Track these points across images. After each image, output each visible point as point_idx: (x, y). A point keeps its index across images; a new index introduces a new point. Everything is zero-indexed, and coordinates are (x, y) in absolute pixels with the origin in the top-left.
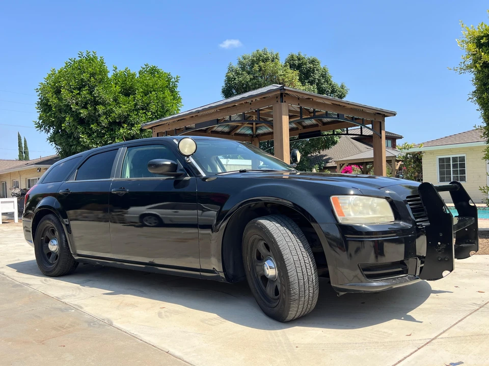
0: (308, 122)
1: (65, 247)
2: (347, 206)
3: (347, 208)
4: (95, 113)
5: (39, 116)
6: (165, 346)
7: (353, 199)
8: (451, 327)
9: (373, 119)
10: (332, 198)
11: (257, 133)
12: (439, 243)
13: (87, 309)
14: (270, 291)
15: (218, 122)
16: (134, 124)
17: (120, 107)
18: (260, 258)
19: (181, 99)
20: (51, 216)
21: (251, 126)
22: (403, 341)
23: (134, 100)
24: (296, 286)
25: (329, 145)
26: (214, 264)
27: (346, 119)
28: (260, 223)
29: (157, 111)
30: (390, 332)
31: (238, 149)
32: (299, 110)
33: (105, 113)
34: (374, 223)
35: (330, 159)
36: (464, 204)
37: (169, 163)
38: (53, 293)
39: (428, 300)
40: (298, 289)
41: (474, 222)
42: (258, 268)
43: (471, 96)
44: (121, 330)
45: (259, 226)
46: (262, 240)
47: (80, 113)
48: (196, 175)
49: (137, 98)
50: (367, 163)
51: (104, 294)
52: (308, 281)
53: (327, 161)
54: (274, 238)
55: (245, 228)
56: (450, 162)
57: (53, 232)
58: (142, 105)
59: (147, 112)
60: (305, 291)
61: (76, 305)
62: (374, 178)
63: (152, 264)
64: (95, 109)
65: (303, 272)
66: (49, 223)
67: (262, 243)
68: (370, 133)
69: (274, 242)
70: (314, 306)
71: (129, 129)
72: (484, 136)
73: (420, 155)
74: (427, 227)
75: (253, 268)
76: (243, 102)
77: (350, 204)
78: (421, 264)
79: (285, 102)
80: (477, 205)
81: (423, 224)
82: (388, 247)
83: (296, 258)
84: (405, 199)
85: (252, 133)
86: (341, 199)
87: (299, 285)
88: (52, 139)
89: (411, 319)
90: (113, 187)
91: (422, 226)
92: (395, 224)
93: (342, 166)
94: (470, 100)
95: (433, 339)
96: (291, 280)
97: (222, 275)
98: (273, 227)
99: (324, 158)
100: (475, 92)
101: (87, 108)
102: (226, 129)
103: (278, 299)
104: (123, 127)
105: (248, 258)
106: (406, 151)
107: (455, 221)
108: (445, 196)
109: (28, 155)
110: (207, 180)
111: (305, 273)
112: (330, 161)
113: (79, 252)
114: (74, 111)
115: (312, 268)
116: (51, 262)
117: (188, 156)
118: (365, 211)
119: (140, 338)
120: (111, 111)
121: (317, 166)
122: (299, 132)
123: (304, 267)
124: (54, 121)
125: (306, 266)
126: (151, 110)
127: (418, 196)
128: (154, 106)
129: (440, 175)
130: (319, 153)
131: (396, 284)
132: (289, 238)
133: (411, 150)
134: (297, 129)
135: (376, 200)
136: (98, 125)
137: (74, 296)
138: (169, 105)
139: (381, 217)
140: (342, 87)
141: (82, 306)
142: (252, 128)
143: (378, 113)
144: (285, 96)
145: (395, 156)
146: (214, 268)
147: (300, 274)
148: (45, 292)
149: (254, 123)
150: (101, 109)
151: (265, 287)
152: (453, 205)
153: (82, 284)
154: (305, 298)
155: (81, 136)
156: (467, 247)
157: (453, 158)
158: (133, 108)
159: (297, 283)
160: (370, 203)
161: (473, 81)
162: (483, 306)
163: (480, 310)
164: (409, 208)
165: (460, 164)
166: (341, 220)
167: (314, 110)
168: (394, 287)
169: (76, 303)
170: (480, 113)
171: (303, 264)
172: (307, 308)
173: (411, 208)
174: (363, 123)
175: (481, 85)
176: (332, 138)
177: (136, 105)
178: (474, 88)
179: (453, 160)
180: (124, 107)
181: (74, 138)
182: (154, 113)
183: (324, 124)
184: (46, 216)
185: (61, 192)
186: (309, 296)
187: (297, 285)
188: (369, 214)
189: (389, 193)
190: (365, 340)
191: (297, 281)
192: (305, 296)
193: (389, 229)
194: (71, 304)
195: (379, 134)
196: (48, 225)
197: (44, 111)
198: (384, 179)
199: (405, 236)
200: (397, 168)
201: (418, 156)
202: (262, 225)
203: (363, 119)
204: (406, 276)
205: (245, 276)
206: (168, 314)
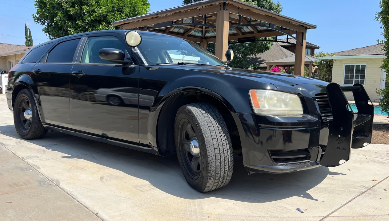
0: (246, 29)
1: (36, 116)
2: (262, 99)
3: (263, 101)
4: (81, 11)
5: (37, 11)
6: (96, 209)
7: (269, 93)
8: (341, 207)
9: (298, 30)
10: (251, 92)
11: (206, 36)
12: (339, 136)
13: (43, 170)
14: (194, 165)
15: (172, 23)
16: (111, 23)
17: (101, 8)
18: (188, 138)
19: (150, 5)
20: (26, 91)
21: (201, 29)
22: (299, 217)
23: (112, 3)
24: (213, 165)
25: (263, 50)
26: (150, 139)
27: (275, 29)
28: (189, 109)
29: (129, 13)
30: (290, 208)
31: (181, 45)
32: (238, 18)
33: (88, 13)
34: (285, 115)
35: (263, 60)
36: (364, 103)
37: (117, 52)
38: (21, 154)
39: (325, 181)
40: (215, 167)
41: (370, 119)
42: (186, 146)
43: (377, 16)
44: (65, 191)
45: (187, 111)
46: (189, 123)
47: (69, 11)
48: (140, 64)
49: (114, 2)
50: (291, 66)
51: (62, 157)
52: (225, 160)
53: (260, 62)
54: (198, 123)
55: (178, 112)
56: (354, 69)
57: (28, 103)
58: (118, 8)
59: (121, 14)
60: (221, 169)
61: (35, 165)
62: (293, 77)
63: (104, 136)
64: (81, 8)
65: (220, 153)
66: (24, 96)
67: (190, 125)
68: (294, 41)
69: (198, 127)
70: (228, 181)
71: (107, 26)
72: (384, 49)
73: (331, 62)
74: (330, 121)
75: (182, 145)
76: (193, 8)
77: (265, 97)
78: (322, 152)
79: (227, 10)
80: (374, 104)
81: (328, 119)
82: (296, 136)
83: (215, 140)
84: (314, 96)
85: (202, 35)
86: (259, 92)
87: (216, 164)
88: (47, 30)
89: (309, 197)
90: (74, 70)
91: (326, 120)
92: (303, 117)
93: (272, 67)
94: (376, 19)
95: (325, 217)
96: (210, 159)
97: (156, 149)
98: (198, 112)
99: (259, 60)
100: (381, 13)
101: (74, 7)
102: (181, 31)
103: (199, 173)
104: (102, 25)
105: (179, 137)
106: (321, 58)
107: (355, 117)
108: (349, 95)
109: (32, 43)
110: (150, 69)
111: (222, 153)
112: (263, 62)
113: (48, 121)
114: (64, 9)
115: (229, 150)
116: (26, 128)
117: (134, 47)
118: (278, 105)
119: (78, 200)
120: (93, 11)
121: (252, 65)
122: (239, 37)
123: (221, 149)
124: (48, 16)
125: (223, 148)
126: (125, 12)
127: (325, 94)
128: (128, 9)
129: (345, 79)
130: (255, 55)
131: (300, 168)
132: (211, 123)
133: (325, 58)
134: (237, 34)
135: (289, 95)
136: (83, 21)
137: (38, 157)
138: (139, 9)
139: (291, 111)
140: (278, 6)
141: (40, 166)
142: (202, 31)
143: (302, 26)
144: (227, 5)
145: (313, 62)
146: (149, 143)
147: (218, 155)
148: (16, 152)
149: (204, 27)
150: (85, 8)
151: (191, 162)
152: (354, 102)
153: (47, 147)
154: (220, 175)
155: (69, 29)
156: (362, 139)
157: (356, 66)
158: (111, 10)
159: (215, 162)
160: (284, 97)
161: (380, 3)
162: (370, 189)
163: (367, 192)
164: (316, 103)
165: (361, 71)
166: (256, 111)
167: (251, 19)
168: (298, 170)
169: (36, 164)
170: (383, 30)
171: (221, 146)
172: (222, 182)
173: (319, 104)
174: (289, 33)
175: (386, 8)
176: (266, 44)
177: (113, 7)
178: (380, 10)
179: (356, 67)
180: (104, 8)
181: (64, 30)
182: (128, 15)
183: (259, 32)
184: (22, 90)
185: (34, 71)
186: (224, 174)
187: (215, 164)
188: (281, 107)
189: (302, 91)
190: (267, 214)
191: (214, 160)
192: (221, 173)
193: (298, 121)
194: (32, 164)
195: (301, 43)
196: (24, 98)
197: (41, 7)
198: (301, 78)
199: (311, 128)
200: (313, 71)
201: (329, 63)
202: (190, 110)
203: (289, 29)
204: (308, 162)
205: (175, 151)
206: (108, 178)
